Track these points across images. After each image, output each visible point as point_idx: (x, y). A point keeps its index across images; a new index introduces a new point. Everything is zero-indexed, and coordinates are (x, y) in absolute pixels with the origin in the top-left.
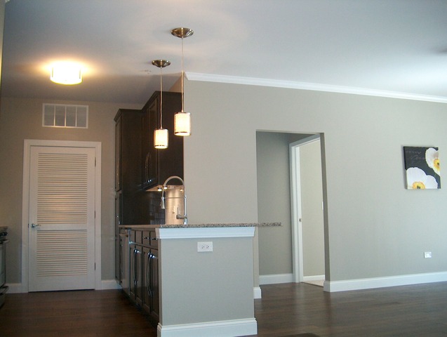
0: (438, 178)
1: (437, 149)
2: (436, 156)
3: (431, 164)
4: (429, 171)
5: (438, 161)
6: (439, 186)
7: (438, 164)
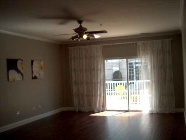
0: (22, 75)
1: (22, 60)
2: (22, 64)
3: (20, 68)
4: (19, 72)
5: (23, 66)
6: (23, 79)
7: (23, 68)
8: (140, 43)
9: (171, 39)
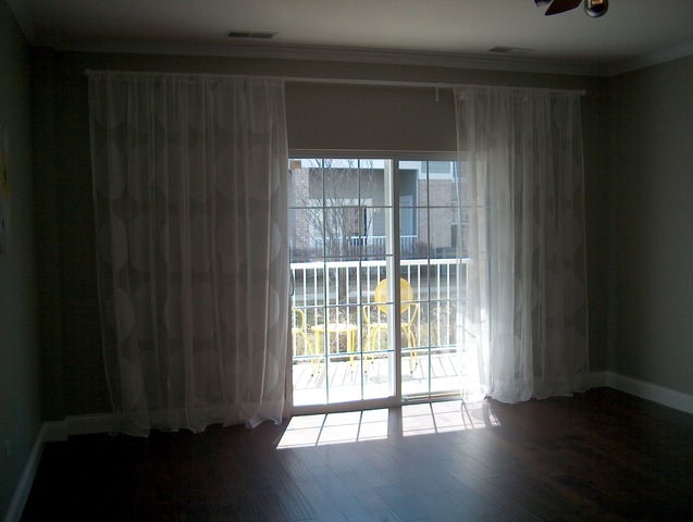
8: (466, 93)
9: (584, 92)
